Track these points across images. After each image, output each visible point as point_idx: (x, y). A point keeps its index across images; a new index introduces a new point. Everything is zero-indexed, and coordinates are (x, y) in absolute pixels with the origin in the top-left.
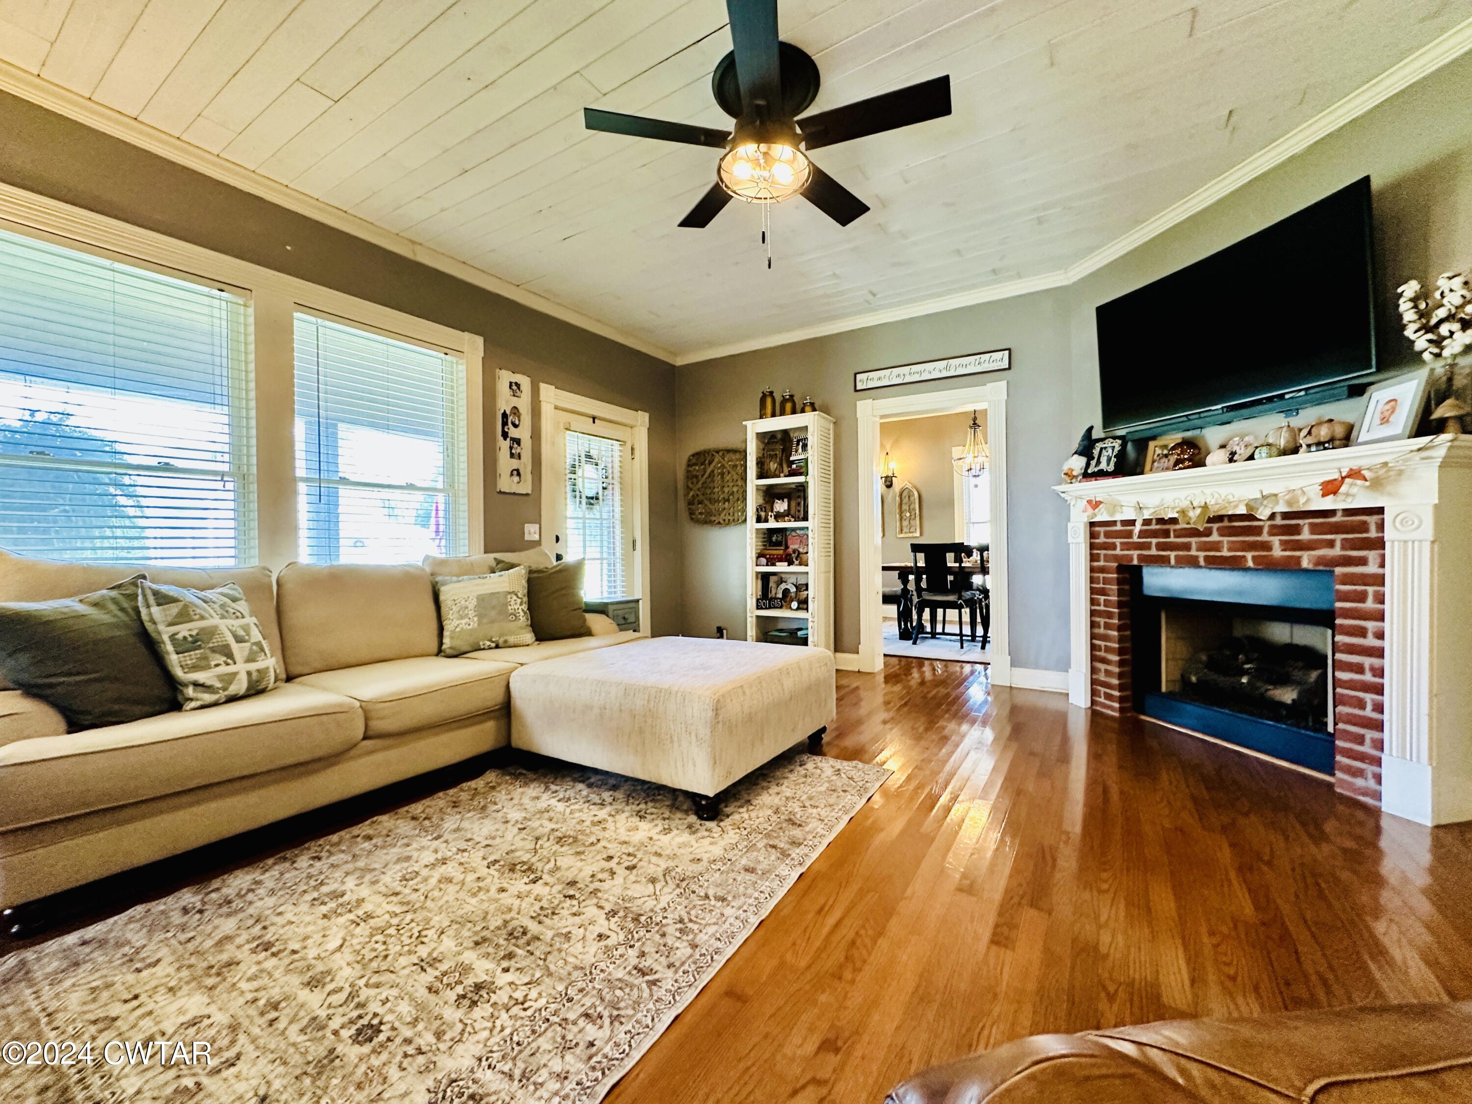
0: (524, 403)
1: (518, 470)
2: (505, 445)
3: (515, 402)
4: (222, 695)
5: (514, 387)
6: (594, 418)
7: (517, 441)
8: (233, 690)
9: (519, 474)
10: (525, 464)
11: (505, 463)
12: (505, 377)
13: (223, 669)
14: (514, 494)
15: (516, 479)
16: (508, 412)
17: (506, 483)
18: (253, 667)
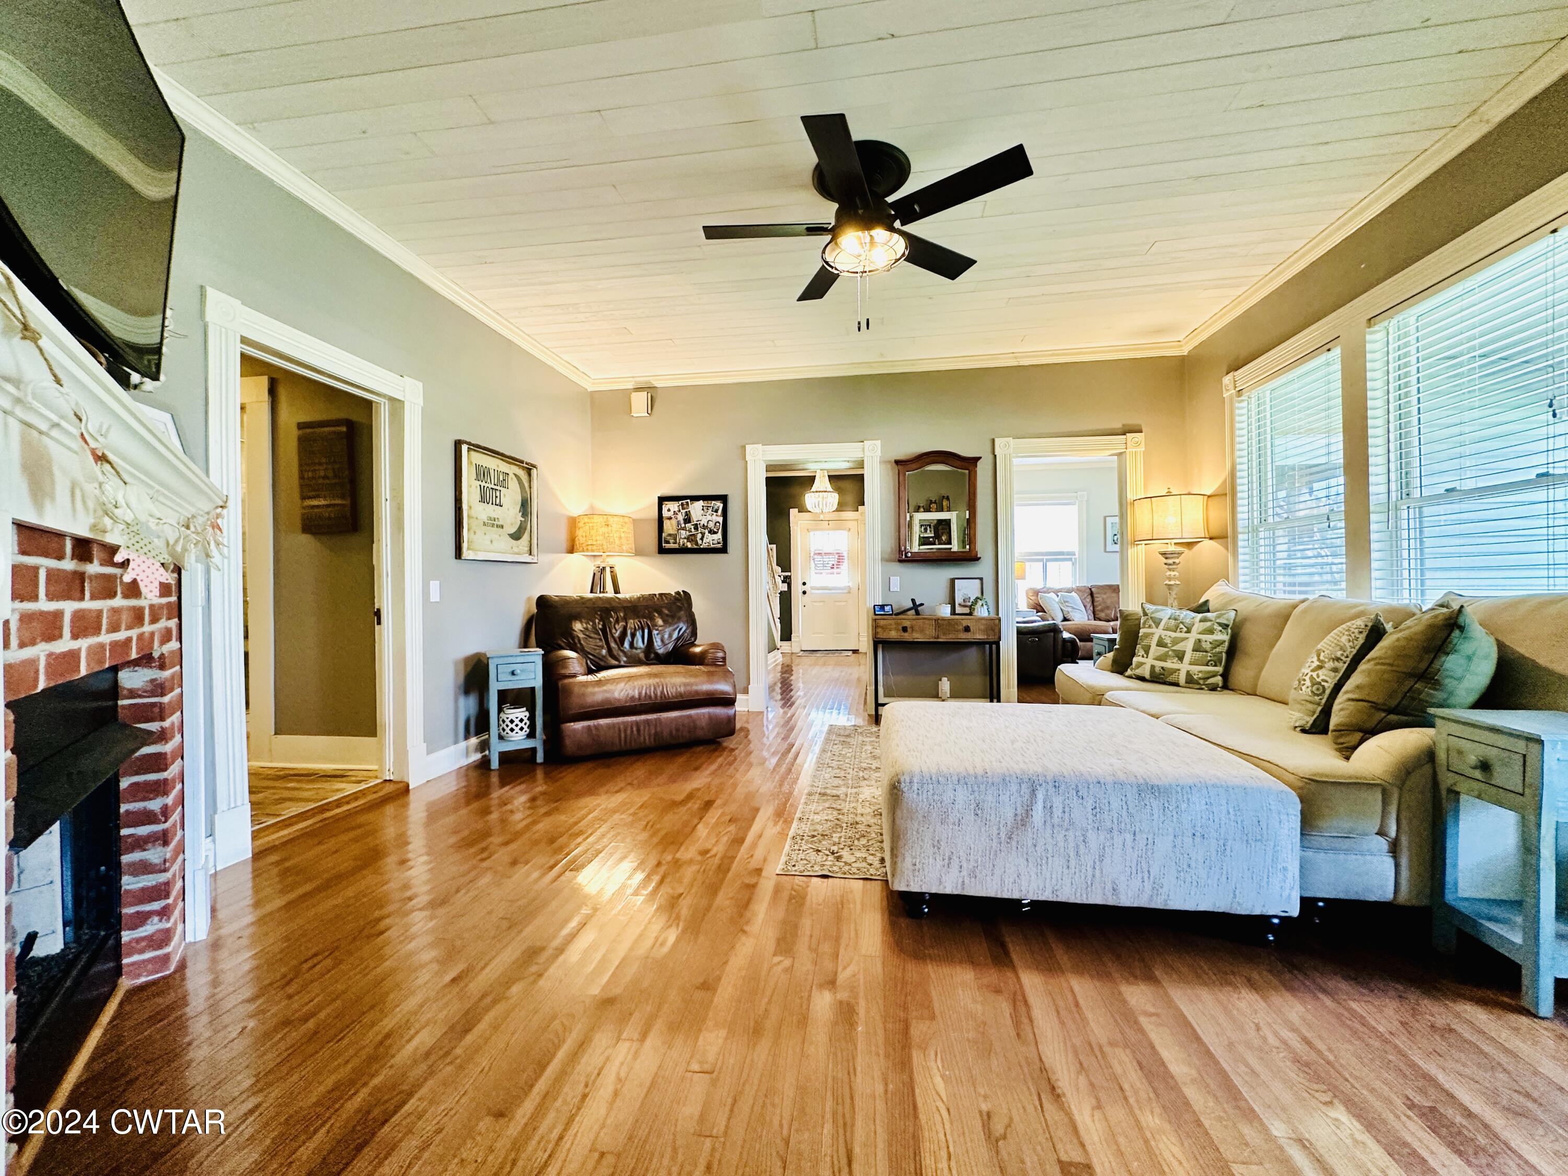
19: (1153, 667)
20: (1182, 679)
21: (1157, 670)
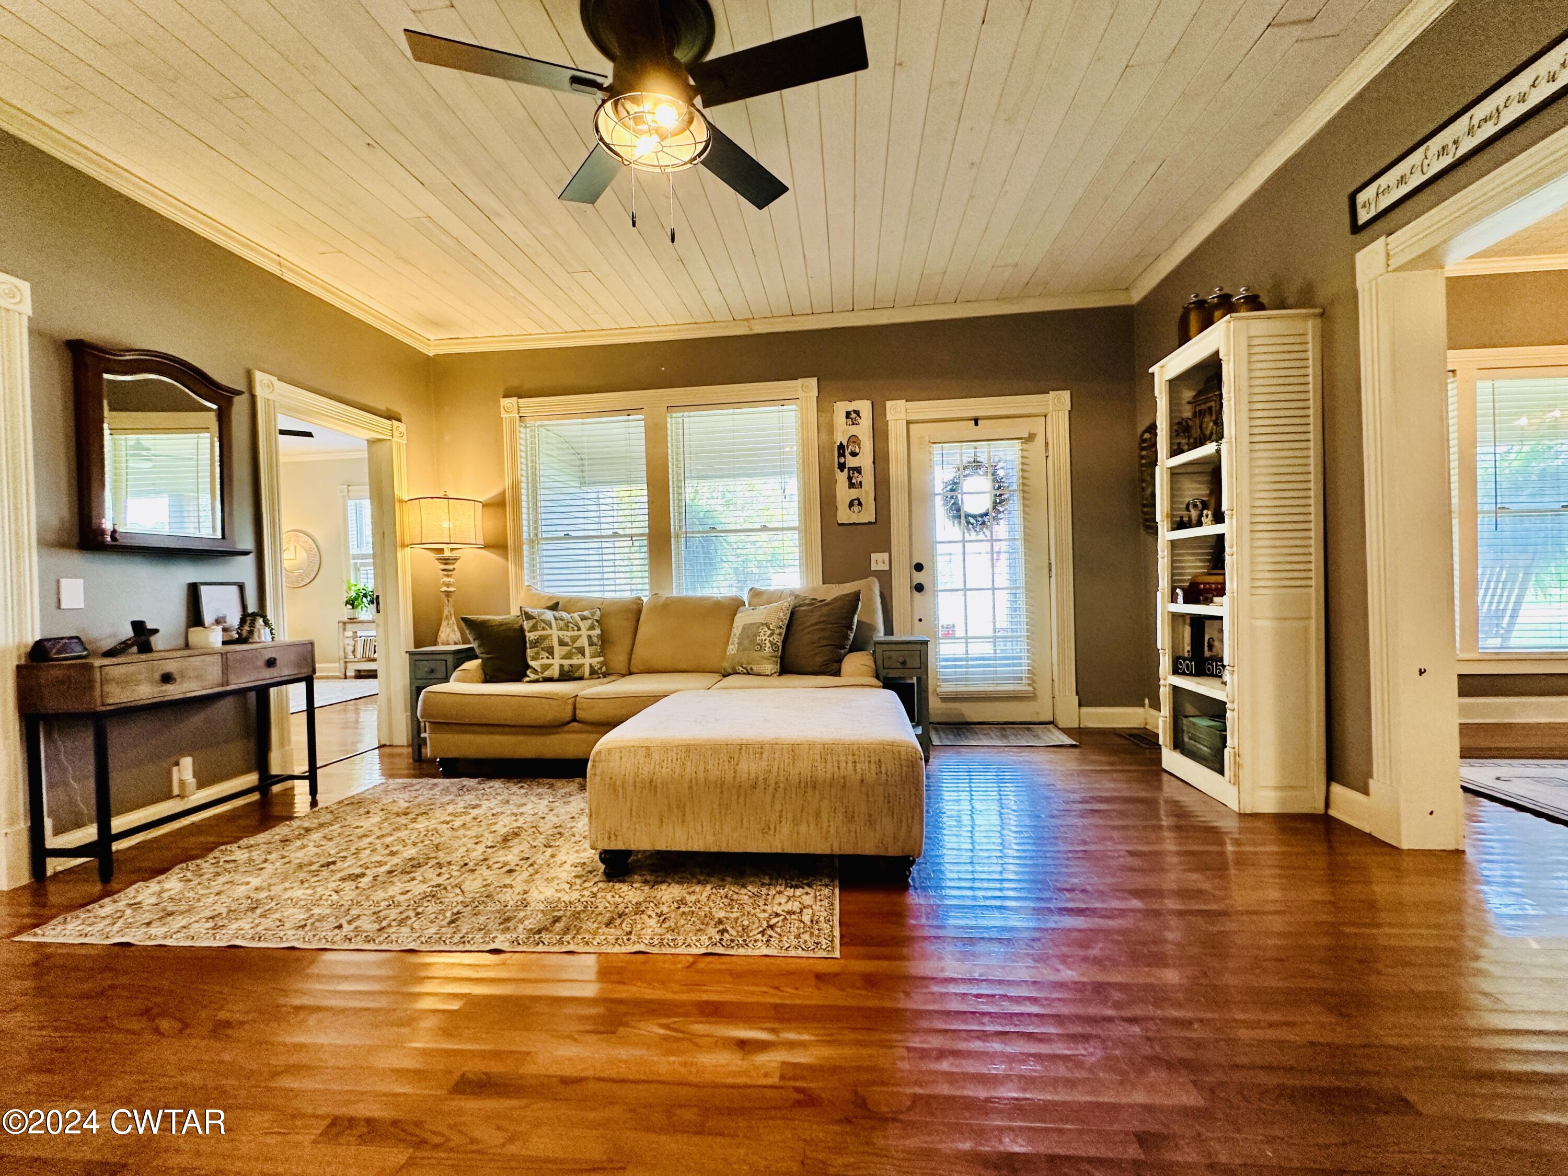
0: (864, 430)
1: (858, 499)
2: (842, 477)
3: (853, 430)
4: (539, 676)
5: (853, 415)
6: (976, 421)
7: (858, 470)
8: (547, 674)
9: (860, 504)
10: (867, 493)
11: (843, 493)
12: (841, 407)
13: (545, 661)
14: (854, 524)
15: (856, 508)
16: (845, 443)
17: (844, 515)
18: (566, 662)
19: (562, 666)
20: (587, 673)
21: (566, 668)
